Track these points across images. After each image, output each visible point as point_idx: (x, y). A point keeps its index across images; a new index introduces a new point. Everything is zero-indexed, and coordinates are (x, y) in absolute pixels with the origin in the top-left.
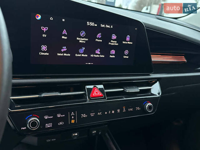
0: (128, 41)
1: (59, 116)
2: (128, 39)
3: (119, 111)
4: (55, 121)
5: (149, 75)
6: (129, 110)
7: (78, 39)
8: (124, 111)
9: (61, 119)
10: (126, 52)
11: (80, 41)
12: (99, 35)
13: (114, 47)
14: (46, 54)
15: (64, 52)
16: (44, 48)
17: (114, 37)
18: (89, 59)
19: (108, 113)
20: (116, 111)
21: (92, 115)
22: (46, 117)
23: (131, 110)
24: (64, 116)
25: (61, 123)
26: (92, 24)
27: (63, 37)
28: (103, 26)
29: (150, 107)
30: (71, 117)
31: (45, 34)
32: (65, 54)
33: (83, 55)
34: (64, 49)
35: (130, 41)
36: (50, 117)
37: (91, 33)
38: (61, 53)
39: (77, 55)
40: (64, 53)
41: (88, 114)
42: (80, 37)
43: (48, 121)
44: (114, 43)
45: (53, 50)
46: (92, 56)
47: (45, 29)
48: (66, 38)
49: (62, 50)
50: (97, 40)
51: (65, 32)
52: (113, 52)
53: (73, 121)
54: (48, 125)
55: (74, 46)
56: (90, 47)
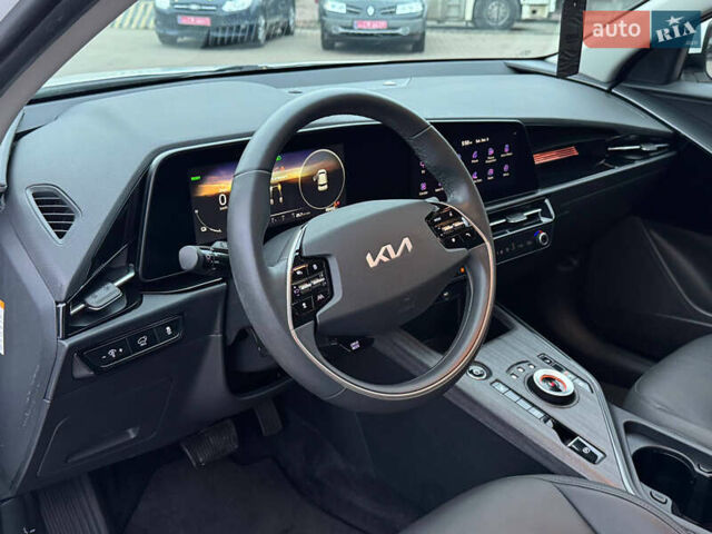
0: (507, 152)
2: (506, 150)
3: (507, 250)
5: (535, 193)
6: (519, 246)
8: (514, 248)
10: (506, 168)
13: (491, 165)
16: (423, 186)
17: (491, 151)
20: (504, 251)
23: (522, 246)
26: (467, 143)
28: (479, 141)
29: (544, 238)
35: (509, 152)
44: (491, 160)
50: (473, 161)
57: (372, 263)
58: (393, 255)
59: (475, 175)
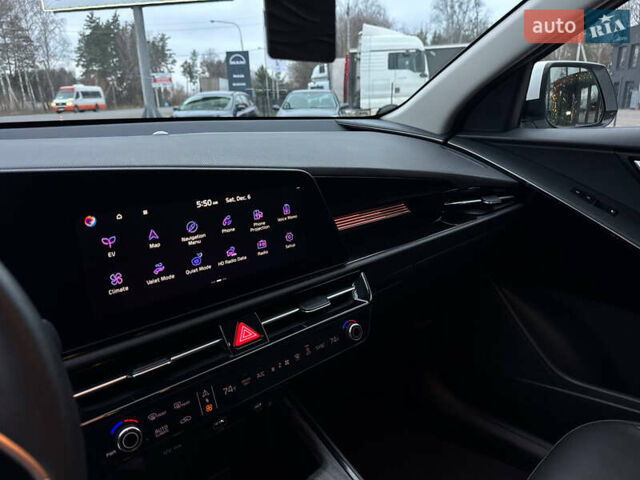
0: (288, 215)
1: (178, 406)
2: (286, 211)
4: (172, 418)
6: (318, 348)
7: (183, 239)
8: (308, 352)
9: (183, 412)
10: (289, 236)
11: (190, 243)
12: (227, 221)
14: (121, 290)
15: (161, 274)
16: (116, 278)
17: (258, 214)
18: (217, 272)
19: (276, 367)
20: (292, 360)
21: (245, 382)
22: (153, 417)
23: (322, 346)
24: (188, 402)
25: (186, 419)
26: (207, 203)
27: (151, 246)
28: (232, 200)
30: (203, 400)
31: (111, 250)
32: (163, 278)
33: (201, 269)
34: (160, 268)
35: (291, 215)
36: (160, 415)
37: (209, 220)
38: (155, 277)
39: (188, 272)
40: (160, 276)
41: (237, 383)
42: (189, 235)
43: (159, 423)
44: (260, 226)
45: (134, 279)
46: (221, 264)
47: (108, 241)
48: (158, 245)
49: (156, 272)
50: (223, 231)
51: (153, 234)
52: (262, 243)
53: (209, 408)
54: (160, 432)
55: (178, 257)
56: (213, 248)
59: (231, 252)
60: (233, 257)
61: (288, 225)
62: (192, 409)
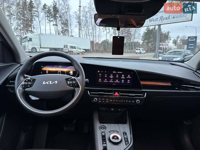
0: (129, 77)
2: (129, 76)
3: (124, 101)
4: (102, 100)
5: (141, 90)
9: (103, 100)
10: (129, 81)
11: (111, 77)
12: (117, 75)
13: (123, 79)
14: (100, 81)
16: (100, 79)
17: (123, 75)
18: (114, 83)
19: (120, 101)
21: (114, 101)
22: (99, 99)
23: (130, 101)
25: (103, 102)
26: (115, 72)
29: (138, 102)
30: (107, 100)
31: (100, 76)
33: (112, 82)
34: (106, 80)
35: (130, 77)
37: (114, 75)
39: (110, 81)
40: (106, 81)
41: (113, 100)
43: (100, 100)
45: (103, 80)
47: (100, 74)
48: (106, 77)
51: (106, 75)
52: (123, 80)
53: (107, 102)
54: (100, 101)
55: (109, 79)
56: (114, 79)
57: (44, 83)
58: (50, 83)
59: (117, 80)
60: (117, 81)
61: (129, 79)
62: (105, 101)
